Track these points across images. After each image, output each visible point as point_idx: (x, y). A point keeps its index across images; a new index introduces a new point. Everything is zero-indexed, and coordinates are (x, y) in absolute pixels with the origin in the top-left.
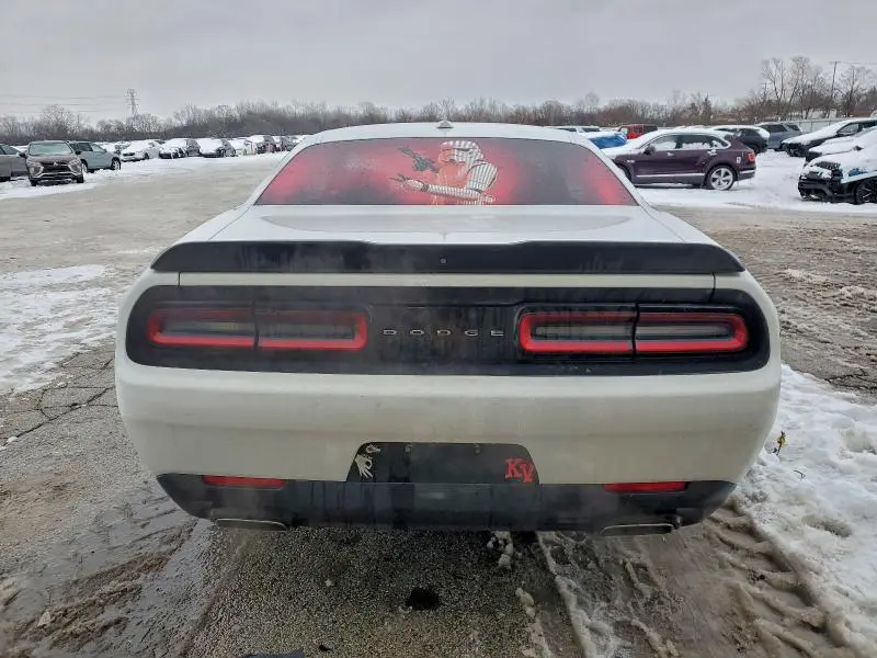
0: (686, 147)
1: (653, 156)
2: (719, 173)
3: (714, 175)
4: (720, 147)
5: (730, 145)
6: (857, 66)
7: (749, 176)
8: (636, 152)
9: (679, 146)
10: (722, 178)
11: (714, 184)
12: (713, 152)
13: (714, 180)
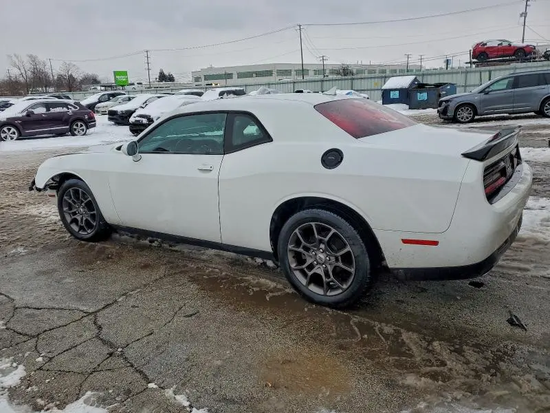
0: (52, 110)
1: (32, 118)
2: (77, 125)
3: (75, 127)
4: (73, 109)
5: (78, 108)
6: (68, 63)
7: (94, 126)
8: (20, 115)
9: (48, 110)
10: (79, 129)
11: (76, 132)
12: (70, 112)
13: (75, 130)
